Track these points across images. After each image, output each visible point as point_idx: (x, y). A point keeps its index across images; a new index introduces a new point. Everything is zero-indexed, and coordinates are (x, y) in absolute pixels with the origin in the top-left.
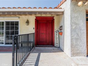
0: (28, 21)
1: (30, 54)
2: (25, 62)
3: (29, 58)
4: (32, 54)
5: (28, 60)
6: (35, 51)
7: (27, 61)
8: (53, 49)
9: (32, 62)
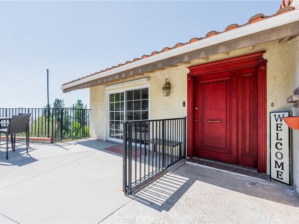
0: (169, 84)
1: (168, 174)
2: (150, 185)
3: (161, 181)
4: (170, 175)
5: (158, 184)
6: (183, 169)
7: (154, 185)
8: (253, 184)
9: (162, 192)
